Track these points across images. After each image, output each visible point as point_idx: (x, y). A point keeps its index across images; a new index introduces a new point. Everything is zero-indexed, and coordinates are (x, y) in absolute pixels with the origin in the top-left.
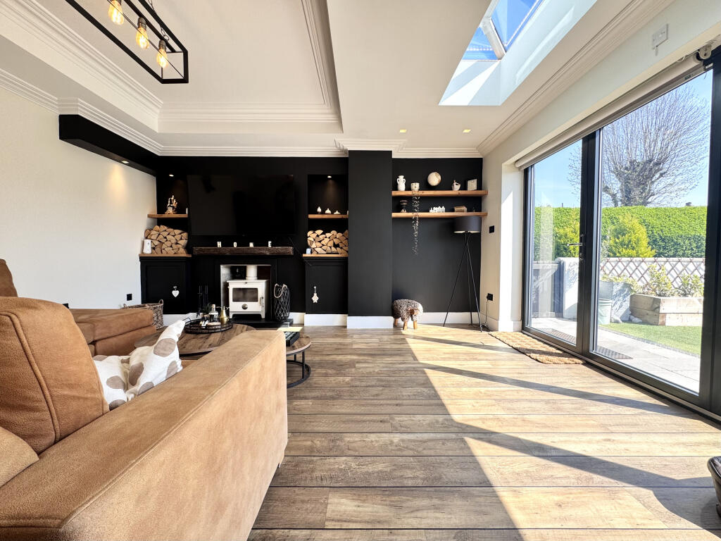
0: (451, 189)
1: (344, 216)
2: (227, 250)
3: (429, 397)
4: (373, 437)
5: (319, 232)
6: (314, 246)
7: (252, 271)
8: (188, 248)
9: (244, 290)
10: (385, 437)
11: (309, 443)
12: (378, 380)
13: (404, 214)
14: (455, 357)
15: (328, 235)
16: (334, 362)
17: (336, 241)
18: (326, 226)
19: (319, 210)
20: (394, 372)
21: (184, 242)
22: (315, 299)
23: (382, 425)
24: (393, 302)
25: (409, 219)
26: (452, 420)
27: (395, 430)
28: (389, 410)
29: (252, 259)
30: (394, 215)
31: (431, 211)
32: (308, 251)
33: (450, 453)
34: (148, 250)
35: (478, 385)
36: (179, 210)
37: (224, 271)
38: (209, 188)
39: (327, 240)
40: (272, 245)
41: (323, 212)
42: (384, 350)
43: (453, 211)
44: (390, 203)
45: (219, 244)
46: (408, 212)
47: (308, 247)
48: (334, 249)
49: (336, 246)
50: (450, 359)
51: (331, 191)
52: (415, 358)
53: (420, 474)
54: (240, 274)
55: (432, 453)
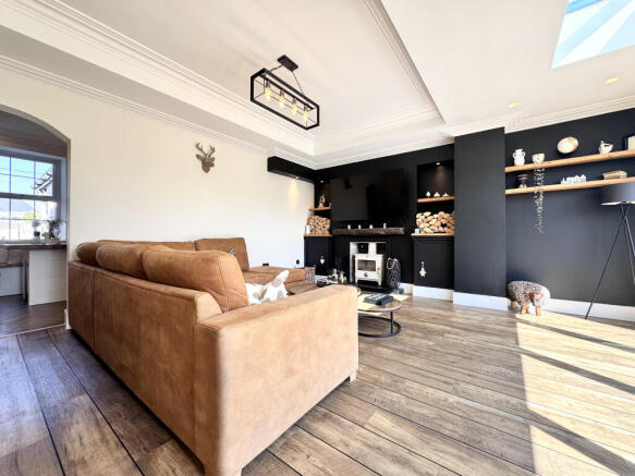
0: (598, 152)
1: (453, 198)
2: (354, 232)
3: (512, 380)
4: (431, 390)
5: (427, 214)
6: (422, 226)
7: (372, 246)
8: (330, 230)
9: (366, 262)
10: (443, 395)
11: (376, 376)
12: (462, 351)
13: (523, 189)
14: (578, 353)
15: (435, 216)
16: (425, 328)
17: (444, 222)
18: (434, 208)
19: (428, 194)
20: (483, 349)
21: (328, 226)
22: (423, 273)
23: (444, 385)
24: (508, 283)
25: (531, 194)
26: (525, 406)
27: (456, 393)
28: (459, 376)
29: (373, 238)
30: (509, 192)
31: (563, 182)
32: (417, 230)
33: (504, 430)
34: (308, 232)
35: (596, 388)
36: (326, 205)
37: (353, 247)
38: (348, 186)
39: (434, 221)
40: (387, 226)
41: (432, 196)
42: (484, 328)
43: (602, 178)
44: (503, 180)
45: (349, 227)
46: (528, 186)
47: (417, 227)
48: (441, 229)
49: (443, 226)
50: (569, 353)
51: (441, 176)
52: (517, 343)
53: (461, 431)
54: (363, 249)
55: (484, 422)
